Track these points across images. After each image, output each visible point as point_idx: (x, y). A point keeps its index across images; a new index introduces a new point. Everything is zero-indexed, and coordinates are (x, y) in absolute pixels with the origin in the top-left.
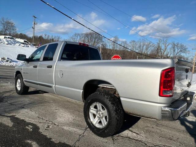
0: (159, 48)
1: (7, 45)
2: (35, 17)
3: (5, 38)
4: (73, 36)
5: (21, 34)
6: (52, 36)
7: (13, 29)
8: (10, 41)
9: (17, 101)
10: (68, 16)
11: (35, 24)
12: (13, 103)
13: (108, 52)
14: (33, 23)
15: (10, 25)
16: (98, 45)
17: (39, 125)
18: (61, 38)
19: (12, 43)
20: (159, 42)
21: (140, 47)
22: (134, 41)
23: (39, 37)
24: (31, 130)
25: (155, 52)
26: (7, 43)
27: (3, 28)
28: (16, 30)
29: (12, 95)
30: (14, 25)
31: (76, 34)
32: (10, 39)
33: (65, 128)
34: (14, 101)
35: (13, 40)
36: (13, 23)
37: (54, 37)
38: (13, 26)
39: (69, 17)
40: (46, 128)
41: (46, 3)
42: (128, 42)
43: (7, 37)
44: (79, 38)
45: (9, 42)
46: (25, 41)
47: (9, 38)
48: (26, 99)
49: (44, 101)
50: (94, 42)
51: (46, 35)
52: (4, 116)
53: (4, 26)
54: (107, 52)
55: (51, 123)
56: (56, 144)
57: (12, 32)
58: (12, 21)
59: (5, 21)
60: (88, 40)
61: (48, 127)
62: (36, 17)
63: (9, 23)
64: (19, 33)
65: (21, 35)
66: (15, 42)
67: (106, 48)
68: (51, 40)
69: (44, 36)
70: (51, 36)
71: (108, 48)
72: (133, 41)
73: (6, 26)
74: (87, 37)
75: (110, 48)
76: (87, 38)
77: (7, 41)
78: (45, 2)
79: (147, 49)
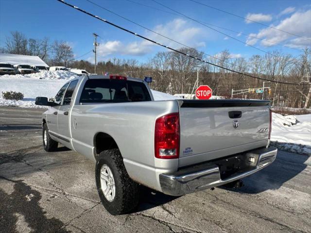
0: (305, 65)
1: (59, 80)
2: (95, 35)
3: (56, 70)
4: (155, 57)
5: (82, 61)
6: (124, 60)
7: (69, 56)
8: (63, 73)
9: (38, 161)
10: (128, 31)
11: (96, 45)
12: (33, 162)
13: (213, 78)
14: (94, 44)
15: (66, 50)
16: (195, 69)
17: (44, 194)
18: (138, 61)
19: (66, 76)
20: (305, 55)
21: (269, 65)
22: (258, 57)
23: (107, 63)
24: (30, 200)
25: (299, 73)
26: (59, 77)
27: (56, 55)
28: (73, 56)
29: (37, 152)
30: (71, 49)
31: (159, 54)
32: (62, 71)
33: (74, 199)
34: (35, 160)
35: (66, 71)
36: (69, 47)
37: (127, 62)
38: (69, 52)
39: (130, 32)
40: (49, 199)
41: (94, 16)
42: (247, 59)
43: (59, 67)
44: (164, 59)
45: (62, 75)
46: (83, 72)
47: (61, 69)
48: (51, 158)
49: (73, 160)
50: (189, 63)
51: (115, 60)
52: (10, 180)
53: (59, 53)
54: (211, 78)
55: (61, 191)
56: (46, 220)
57: (68, 60)
58: (67, 44)
59: (59, 44)
60: (179, 62)
61: (54, 197)
62: (97, 34)
63: (64, 47)
64: (79, 60)
65: (82, 63)
66: (69, 74)
67: (209, 71)
68: (123, 66)
69: (112, 61)
70: (122, 60)
71: (212, 71)
72: (256, 56)
73: (60, 53)
74: (177, 57)
75: (216, 72)
76: (177, 59)
77: (59, 74)
78: (92, 15)
79: (282, 68)
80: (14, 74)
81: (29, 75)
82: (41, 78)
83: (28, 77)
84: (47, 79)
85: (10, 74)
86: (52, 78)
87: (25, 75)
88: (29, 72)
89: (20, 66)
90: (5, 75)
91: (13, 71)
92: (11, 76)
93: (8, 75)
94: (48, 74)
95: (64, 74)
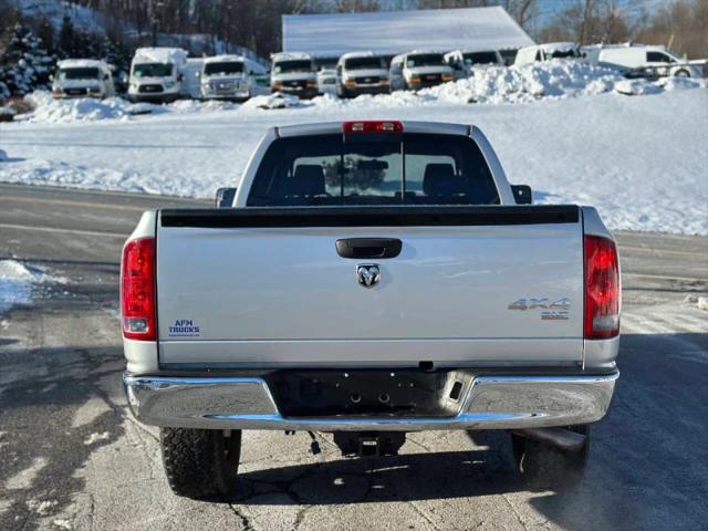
1: (536, 103)
3: (538, 57)
8: (557, 72)
19: (567, 83)
26: (540, 88)
32: (556, 62)
35: (572, 62)
43: (551, 48)
45: (552, 80)
46: (651, 56)
47: (557, 54)
66: (581, 74)
77: (543, 77)
80: (386, 90)
81: (434, 91)
82: (471, 101)
83: (428, 98)
84: (496, 100)
85: (374, 92)
86: (513, 97)
87: (423, 92)
88: (437, 80)
89: (410, 58)
90: (361, 98)
91: (385, 79)
92: (379, 98)
93: (368, 96)
94: (501, 79)
95: (563, 73)
